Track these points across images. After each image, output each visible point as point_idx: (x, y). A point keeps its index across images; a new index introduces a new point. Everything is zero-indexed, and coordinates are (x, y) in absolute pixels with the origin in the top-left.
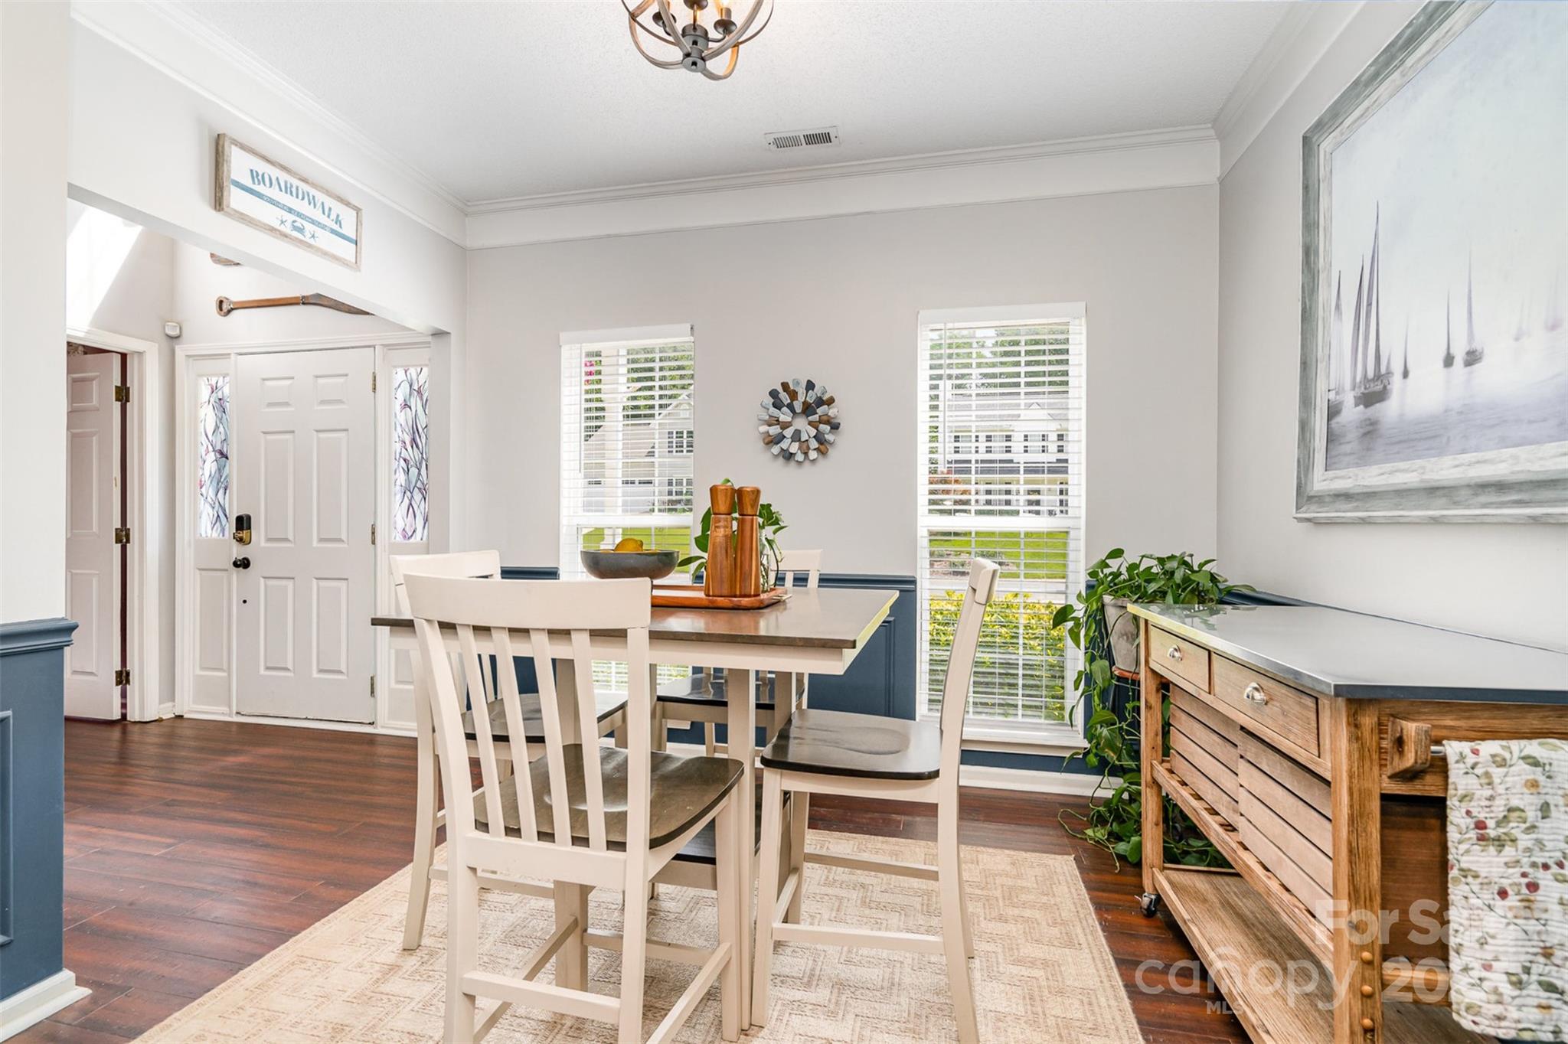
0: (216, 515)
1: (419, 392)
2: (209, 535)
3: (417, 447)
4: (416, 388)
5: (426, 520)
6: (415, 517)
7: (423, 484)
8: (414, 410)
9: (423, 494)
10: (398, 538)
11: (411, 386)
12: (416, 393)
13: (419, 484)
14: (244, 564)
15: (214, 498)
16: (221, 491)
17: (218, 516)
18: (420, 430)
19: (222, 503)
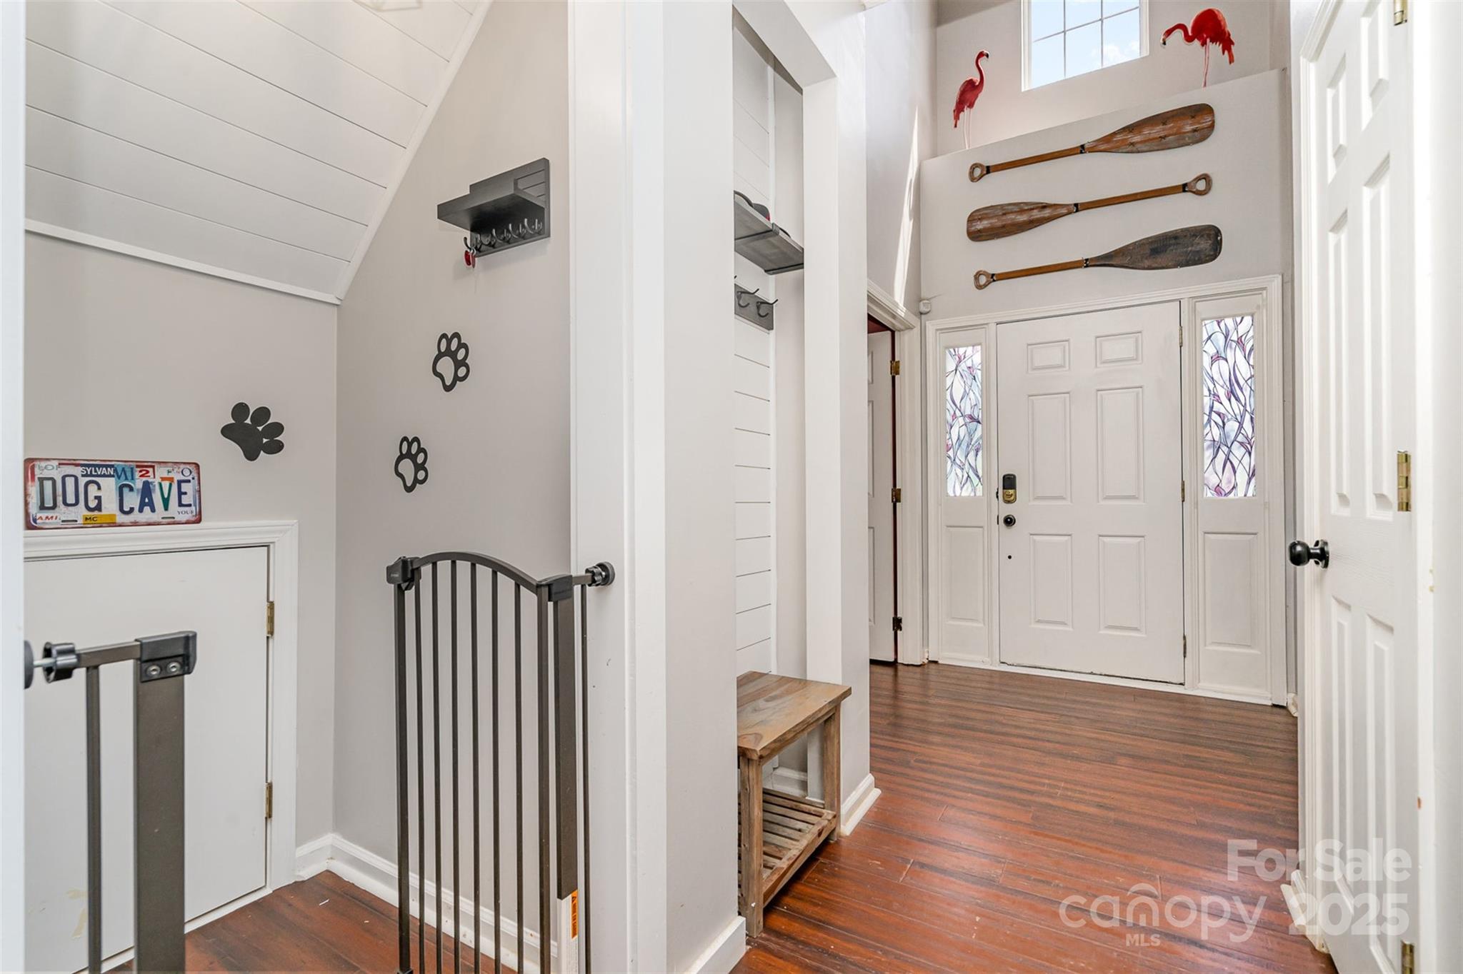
0: (966, 476)
1: (1240, 342)
2: (958, 494)
3: (1237, 399)
4: (1235, 338)
5: (1252, 475)
6: (1235, 472)
7: (1247, 438)
8: (1231, 362)
9: (1246, 448)
10: (1208, 495)
11: (1226, 338)
12: (1234, 344)
13: (1240, 438)
14: (1009, 521)
15: (963, 460)
16: (972, 454)
17: (968, 476)
18: (1242, 382)
19: (973, 464)
